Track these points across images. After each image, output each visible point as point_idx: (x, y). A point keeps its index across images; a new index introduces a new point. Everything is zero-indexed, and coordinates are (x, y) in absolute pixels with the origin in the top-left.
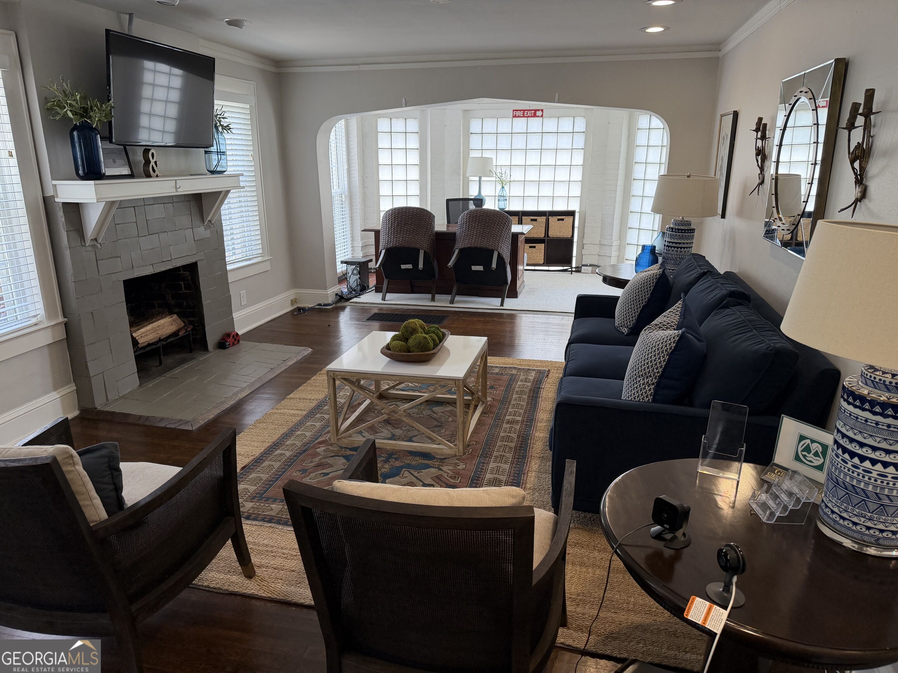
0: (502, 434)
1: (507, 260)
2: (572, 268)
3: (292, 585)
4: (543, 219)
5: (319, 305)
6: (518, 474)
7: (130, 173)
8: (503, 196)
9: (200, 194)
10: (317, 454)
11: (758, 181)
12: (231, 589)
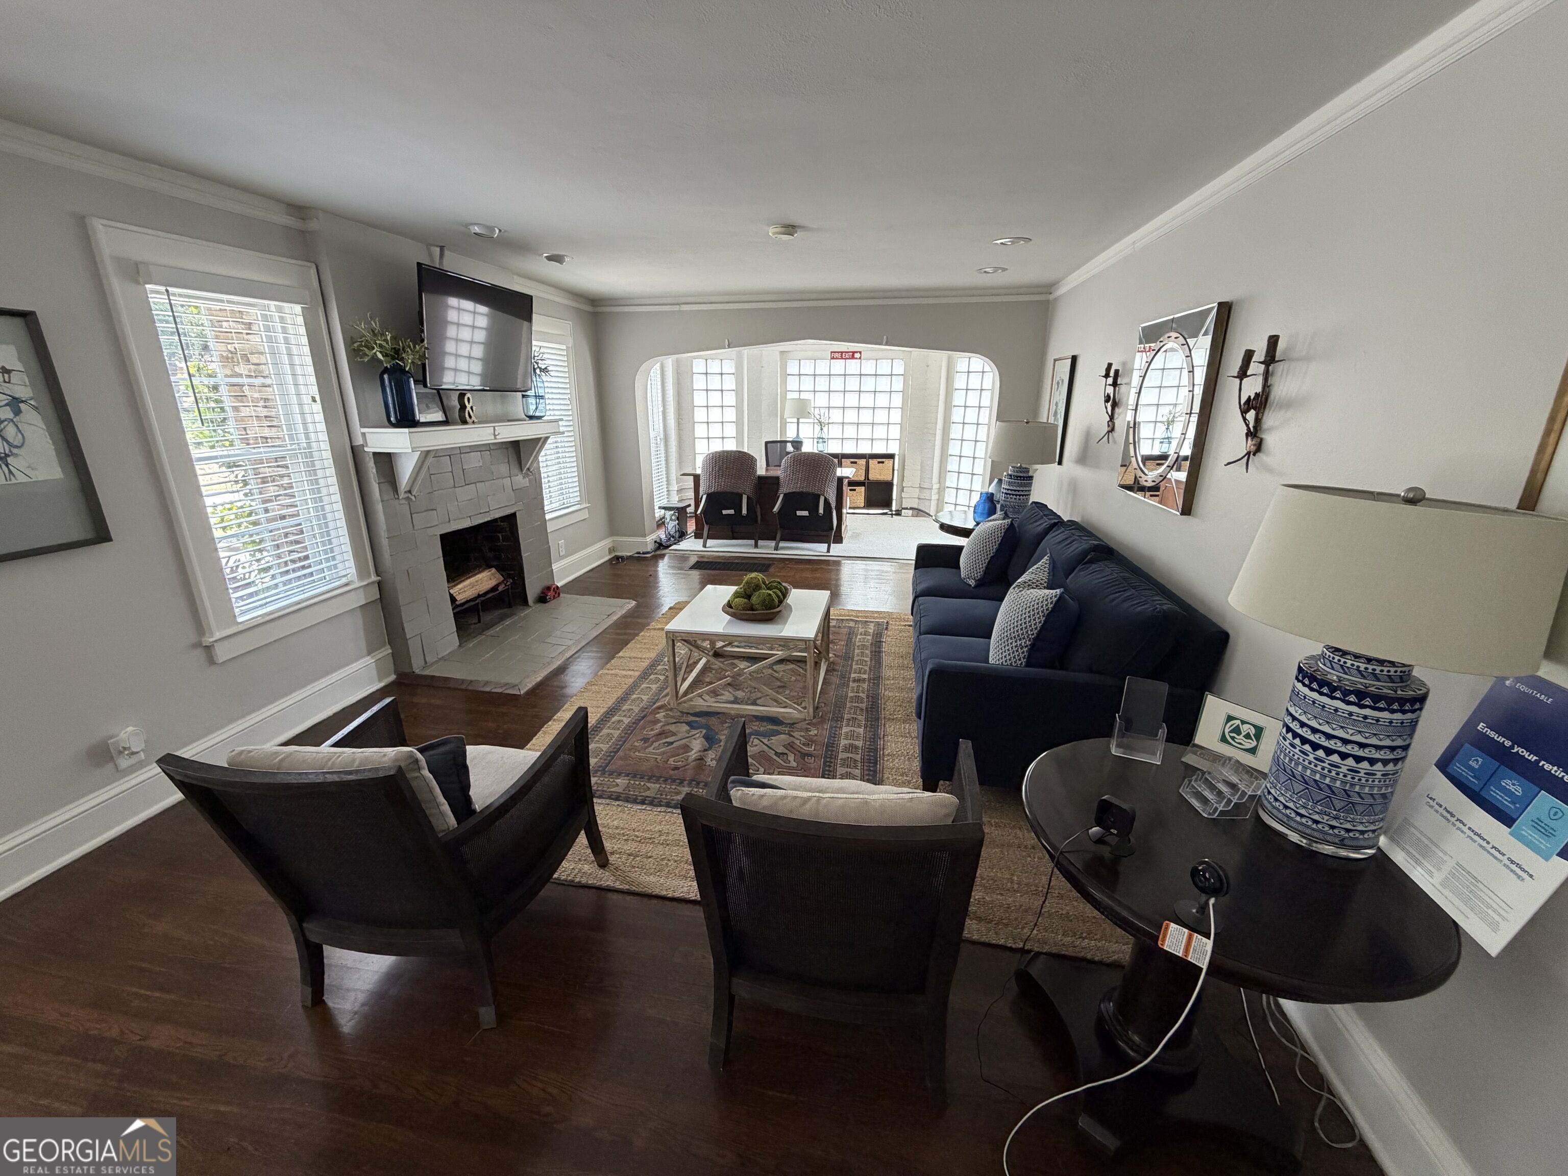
0: (850, 694)
1: (833, 505)
2: (891, 510)
3: (651, 874)
4: (863, 462)
5: (639, 553)
6: (874, 739)
7: (445, 419)
8: (822, 438)
9: (518, 441)
10: (657, 721)
11: (1106, 429)
12: (584, 881)
